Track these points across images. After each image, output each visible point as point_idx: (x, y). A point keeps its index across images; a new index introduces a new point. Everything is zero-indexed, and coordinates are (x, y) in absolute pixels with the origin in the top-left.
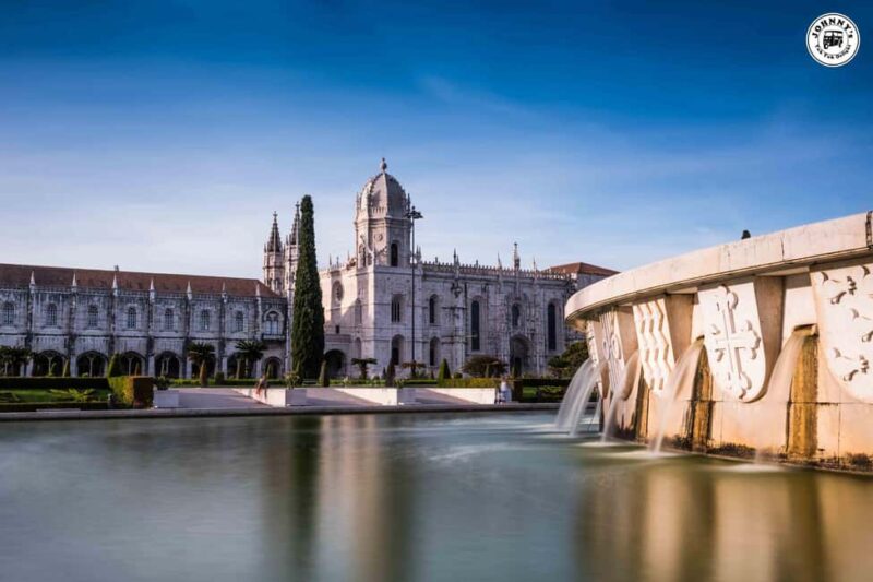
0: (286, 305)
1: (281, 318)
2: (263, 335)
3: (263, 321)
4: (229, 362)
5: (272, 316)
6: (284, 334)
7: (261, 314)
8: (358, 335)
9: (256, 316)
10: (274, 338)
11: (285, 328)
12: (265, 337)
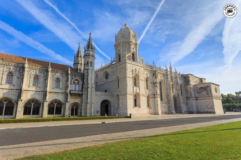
0: (84, 77)
1: (81, 83)
2: (70, 91)
3: (71, 84)
4: (49, 105)
5: (76, 82)
6: (82, 90)
7: (70, 80)
8: (118, 93)
9: (67, 81)
10: (77, 92)
11: (82, 88)
12: (72, 92)
